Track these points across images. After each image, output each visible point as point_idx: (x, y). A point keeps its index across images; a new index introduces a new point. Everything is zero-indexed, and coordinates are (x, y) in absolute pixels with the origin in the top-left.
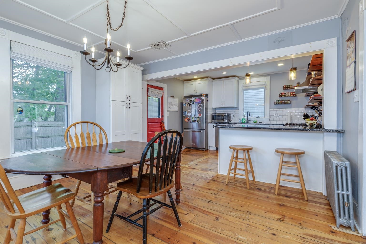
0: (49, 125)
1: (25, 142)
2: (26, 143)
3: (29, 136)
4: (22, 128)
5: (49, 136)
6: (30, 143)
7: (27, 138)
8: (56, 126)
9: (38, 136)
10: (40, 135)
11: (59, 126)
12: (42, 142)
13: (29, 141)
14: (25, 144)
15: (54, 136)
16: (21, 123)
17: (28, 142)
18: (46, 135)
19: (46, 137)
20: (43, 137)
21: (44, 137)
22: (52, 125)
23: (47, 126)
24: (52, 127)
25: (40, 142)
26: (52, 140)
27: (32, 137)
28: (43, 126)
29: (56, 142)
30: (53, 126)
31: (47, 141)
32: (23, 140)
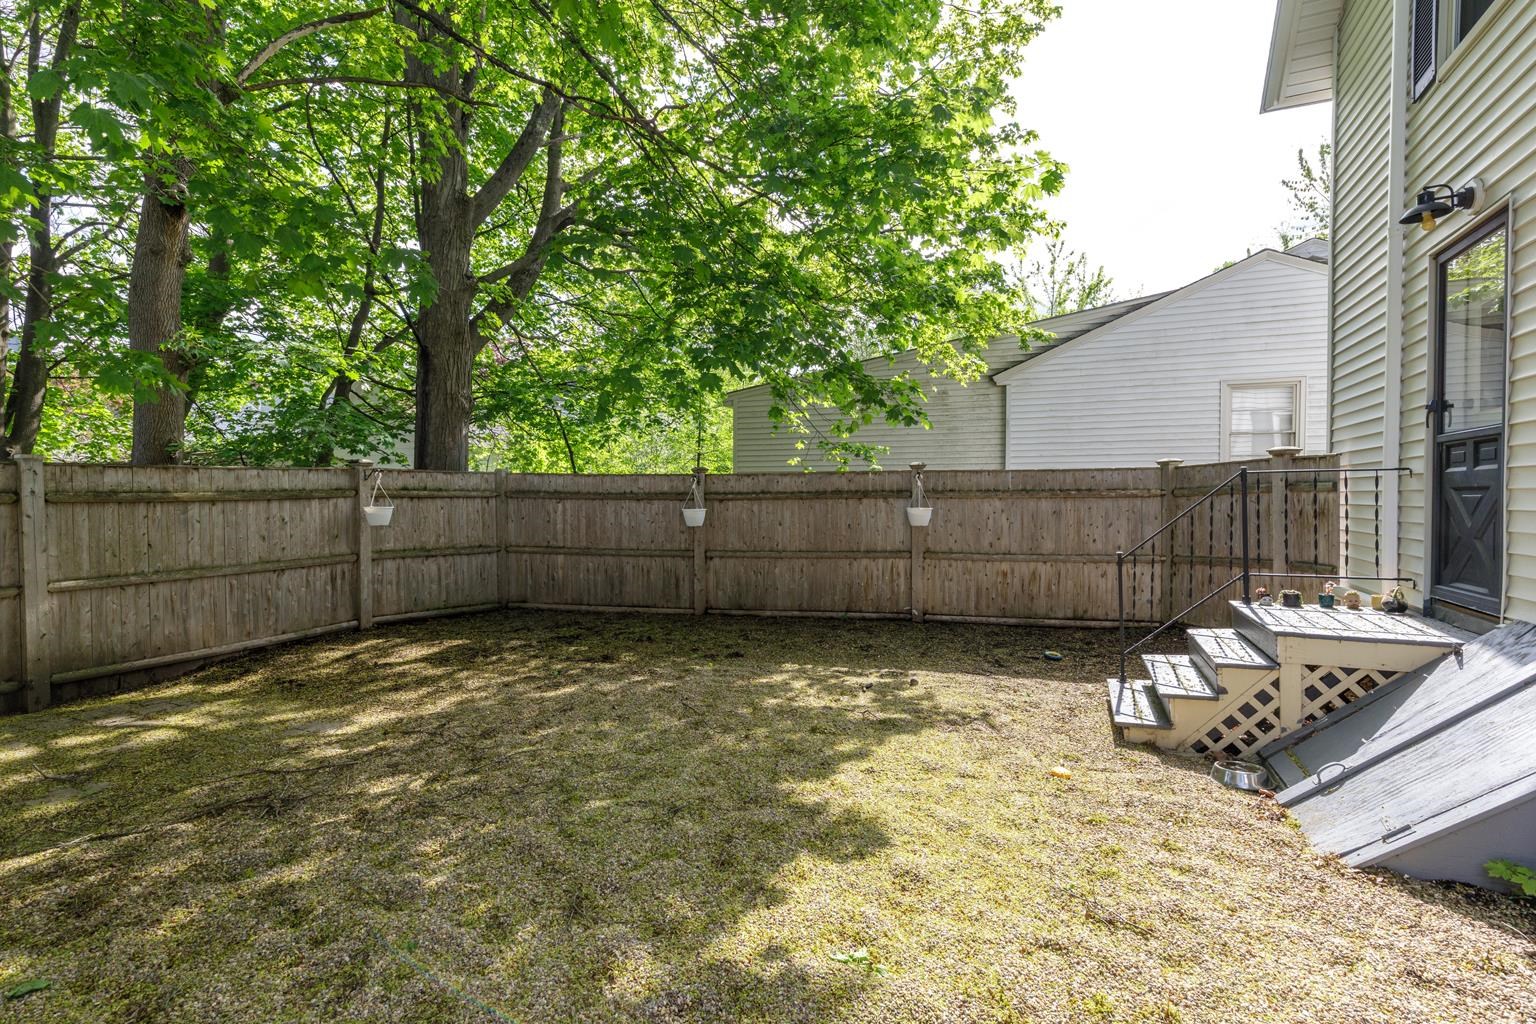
0: (425, 489)
1: (326, 583)
2: (329, 588)
3: (343, 548)
4: (315, 504)
5: (429, 551)
6: (347, 588)
7: (338, 559)
8: (458, 497)
9: (384, 549)
10: (390, 546)
11: (470, 497)
12: (398, 583)
13: (344, 573)
14: (326, 591)
15: (452, 551)
16: (311, 475)
17: (339, 581)
18: (418, 545)
19: (419, 557)
20: (403, 554)
21: (407, 553)
22: (440, 490)
23: (422, 493)
24: (439, 502)
25: (390, 583)
26: (439, 569)
27: (358, 555)
28: (402, 497)
29: (456, 583)
30: (445, 494)
31: (420, 578)
32: (318, 569)
